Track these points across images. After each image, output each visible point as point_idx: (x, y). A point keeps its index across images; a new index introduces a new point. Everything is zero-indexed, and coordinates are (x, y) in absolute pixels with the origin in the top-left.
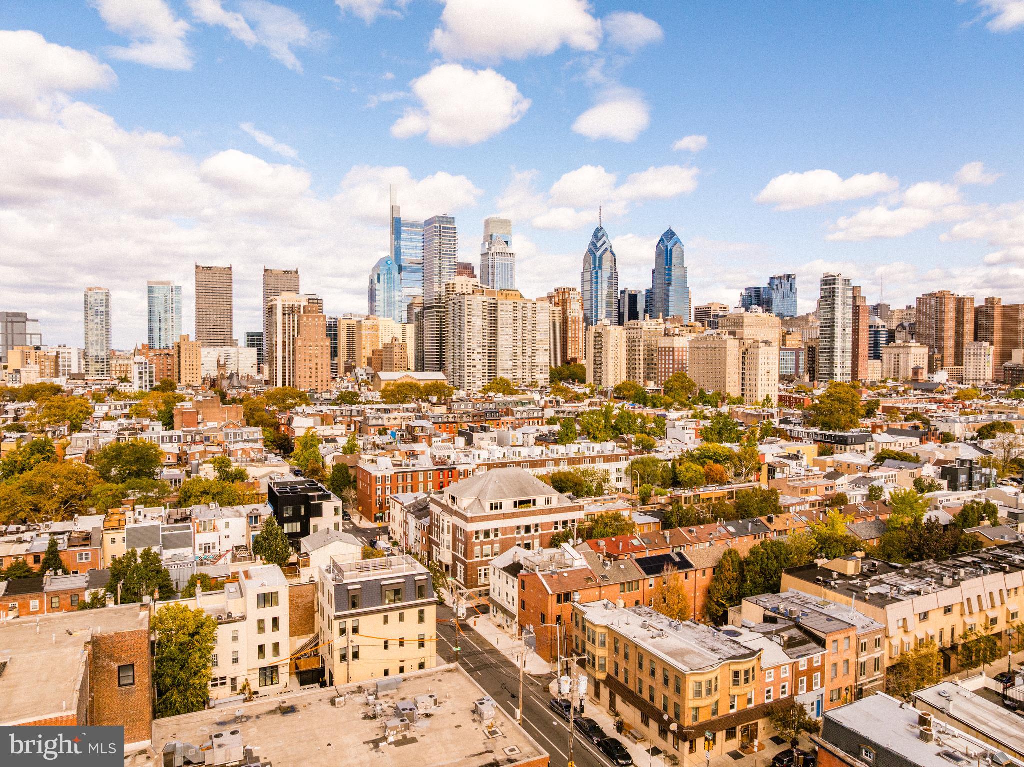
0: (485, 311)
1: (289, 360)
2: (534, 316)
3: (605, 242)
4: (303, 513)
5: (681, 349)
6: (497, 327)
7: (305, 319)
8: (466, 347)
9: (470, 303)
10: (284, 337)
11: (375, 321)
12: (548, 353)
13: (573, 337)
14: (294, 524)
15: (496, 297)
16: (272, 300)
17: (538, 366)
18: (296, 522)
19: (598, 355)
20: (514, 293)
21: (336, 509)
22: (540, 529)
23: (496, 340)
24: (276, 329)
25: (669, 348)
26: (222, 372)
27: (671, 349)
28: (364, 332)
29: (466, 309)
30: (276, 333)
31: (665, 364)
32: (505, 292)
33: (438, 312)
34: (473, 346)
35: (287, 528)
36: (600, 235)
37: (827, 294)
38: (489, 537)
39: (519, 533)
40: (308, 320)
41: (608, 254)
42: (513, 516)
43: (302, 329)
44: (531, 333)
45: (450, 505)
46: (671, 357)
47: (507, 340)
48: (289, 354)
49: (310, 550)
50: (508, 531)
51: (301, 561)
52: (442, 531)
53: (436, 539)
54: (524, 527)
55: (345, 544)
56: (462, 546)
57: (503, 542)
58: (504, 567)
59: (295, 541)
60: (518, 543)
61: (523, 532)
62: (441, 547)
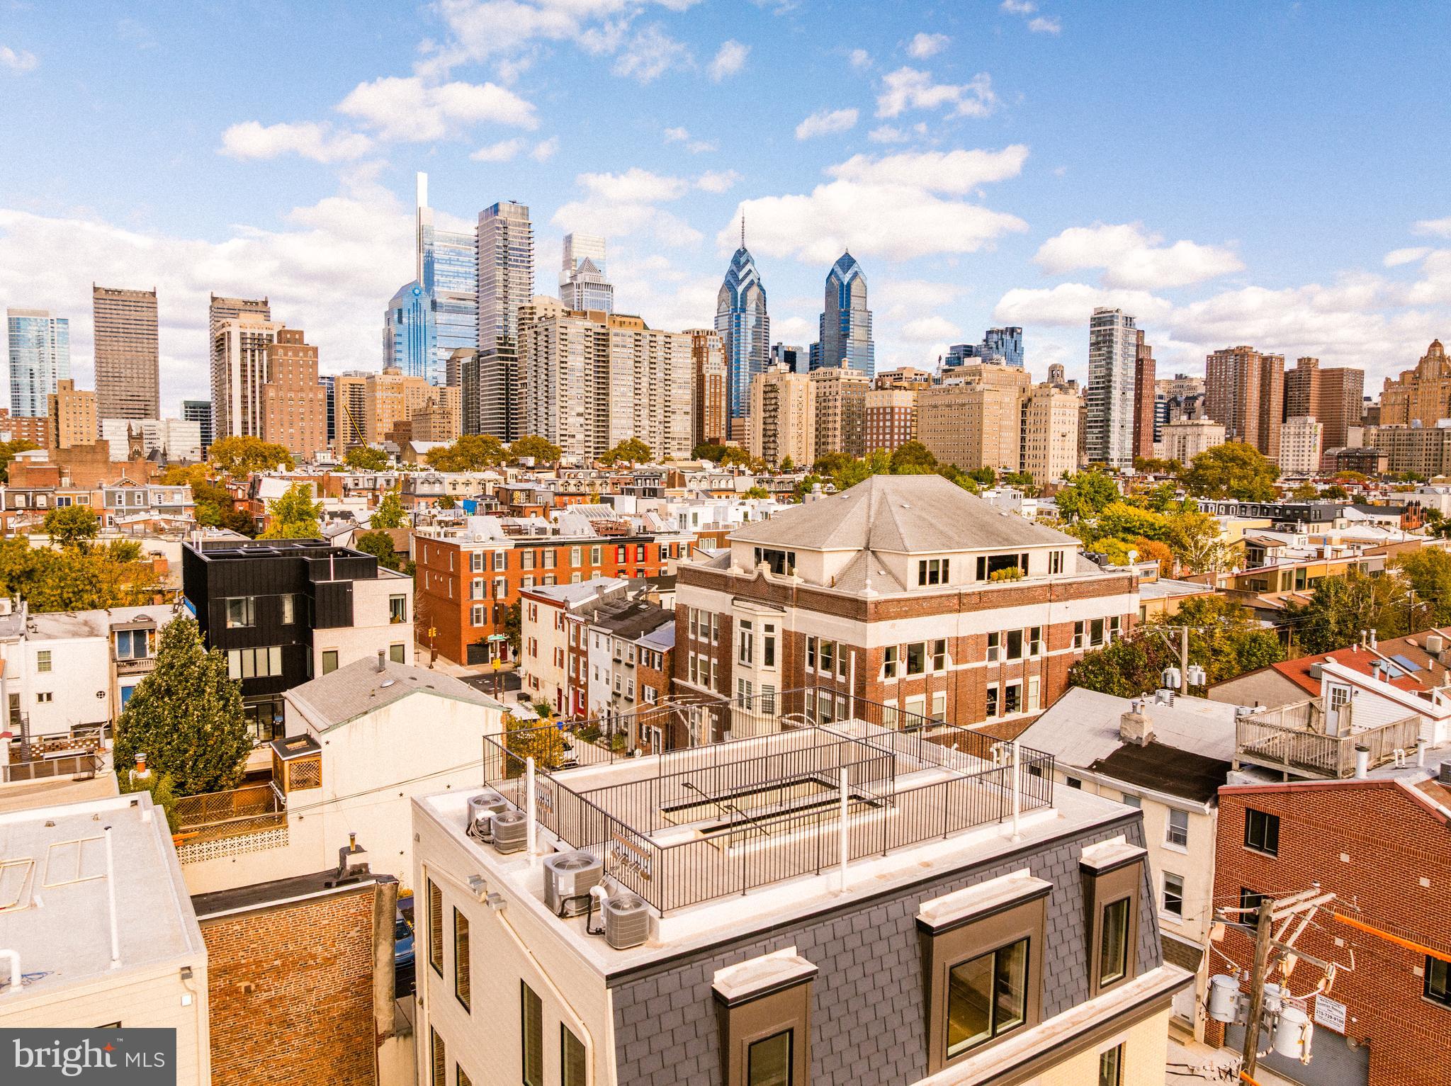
0: (589, 344)
1: (254, 428)
2: (668, 356)
3: (750, 271)
4: (288, 618)
5: (903, 411)
6: (608, 373)
7: (281, 351)
8: (559, 403)
9: (563, 331)
10: (244, 389)
11: (396, 377)
12: (689, 417)
13: (711, 407)
14: (261, 652)
15: (607, 324)
16: (223, 326)
17: (673, 439)
18: (267, 643)
19: (770, 420)
20: (633, 320)
21: (396, 605)
22: (1042, 645)
23: (607, 394)
24: (230, 375)
25: (884, 409)
26: (136, 447)
27: (888, 410)
28: (379, 394)
29: (558, 340)
30: (230, 381)
31: (878, 434)
32: (619, 319)
33: (502, 359)
34: (569, 402)
35: (238, 664)
36: (743, 260)
37: (1100, 339)
38: (919, 669)
39: (993, 656)
40: (286, 354)
41: (755, 291)
42: (981, 602)
43: (275, 370)
44: (662, 385)
45: (768, 576)
46: (888, 424)
47: (624, 395)
48: (254, 418)
49: (321, 726)
50: (970, 651)
51: (287, 764)
52: (743, 658)
53: (700, 687)
54: (1006, 638)
55: (447, 702)
56: (833, 701)
57: (956, 684)
58: (1096, 763)
59: (263, 704)
60: (991, 686)
61: (1003, 651)
62: (734, 706)
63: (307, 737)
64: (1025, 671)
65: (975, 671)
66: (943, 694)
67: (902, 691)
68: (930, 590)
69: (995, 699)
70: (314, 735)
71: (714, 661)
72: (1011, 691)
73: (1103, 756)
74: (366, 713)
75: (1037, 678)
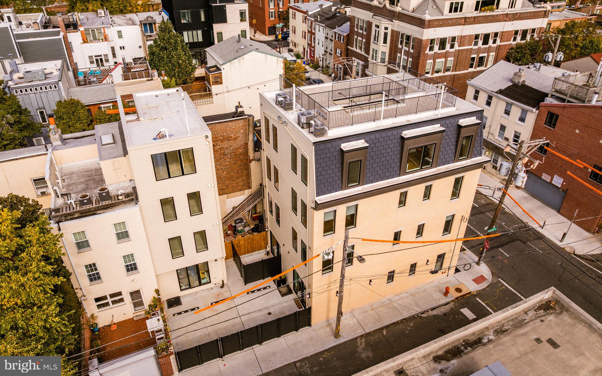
4: (203, 19)
14: (195, 33)
18: (197, 29)
21: (242, 14)
22: (498, 40)
35: (187, 37)
38: (444, 48)
39: (476, 44)
42: (474, 21)
45: (388, 6)
49: (221, 63)
50: (466, 42)
51: (211, 76)
52: (375, 40)
53: (358, 51)
54: (483, 37)
55: (264, 55)
56: (408, 60)
57: (458, 55)
58: (500, 90)
59: (197, 52)
60: (473, 56)
61: (480, 42)
62: (370, 59)
63: (216, 66)
64: (489, 50)
65: (467, 50)
66: (452, 59)
67: (435, 57)
68: (453, 15)
69: (474, 62)
70: (219, 66)
71: (364, 40)
72: (481, 59)
73: (503, 88)
74: (236, 58)
75: (494, 54)
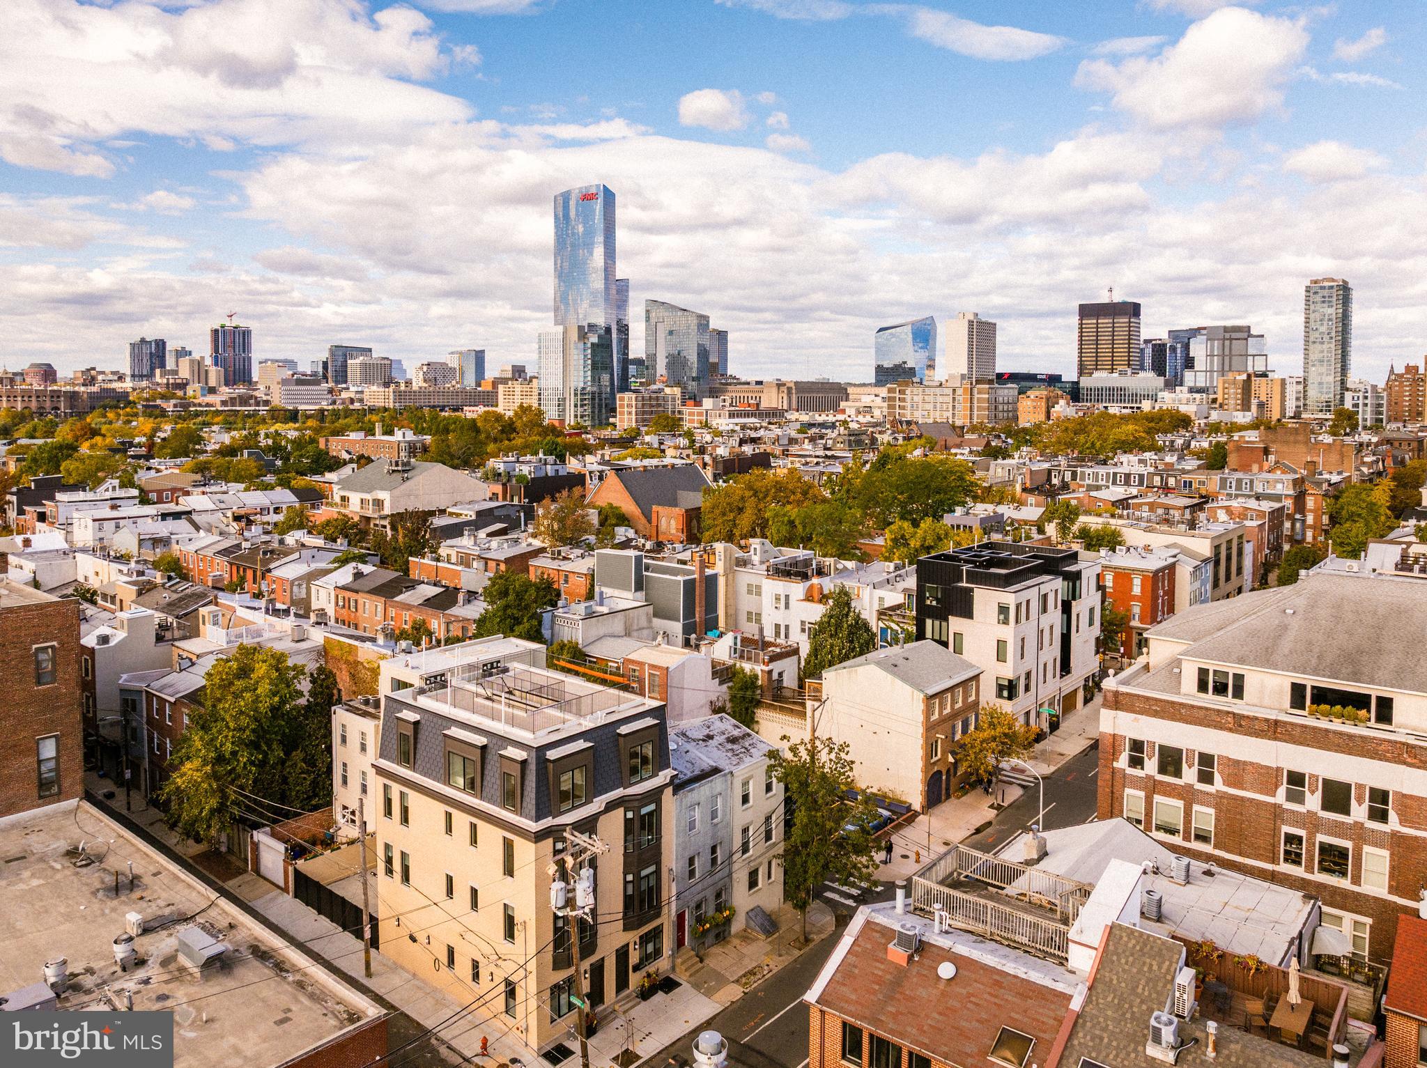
21: (1004, 610)
22: (1393, 815)
35: (931, 628)
38: (1176, 773)
39: (1294, 798)
50: (1248, 778)
54: (1318, 784)
60: (1288, 829)
61: (1315, 799)
64: (1356, 834)
65: (1257, 803)
66: (1210, 811)
68: (1210, 700)
69: (1299, 849)
72: (1332, 850)
74: (845, 668)
75: (1383, 852)
